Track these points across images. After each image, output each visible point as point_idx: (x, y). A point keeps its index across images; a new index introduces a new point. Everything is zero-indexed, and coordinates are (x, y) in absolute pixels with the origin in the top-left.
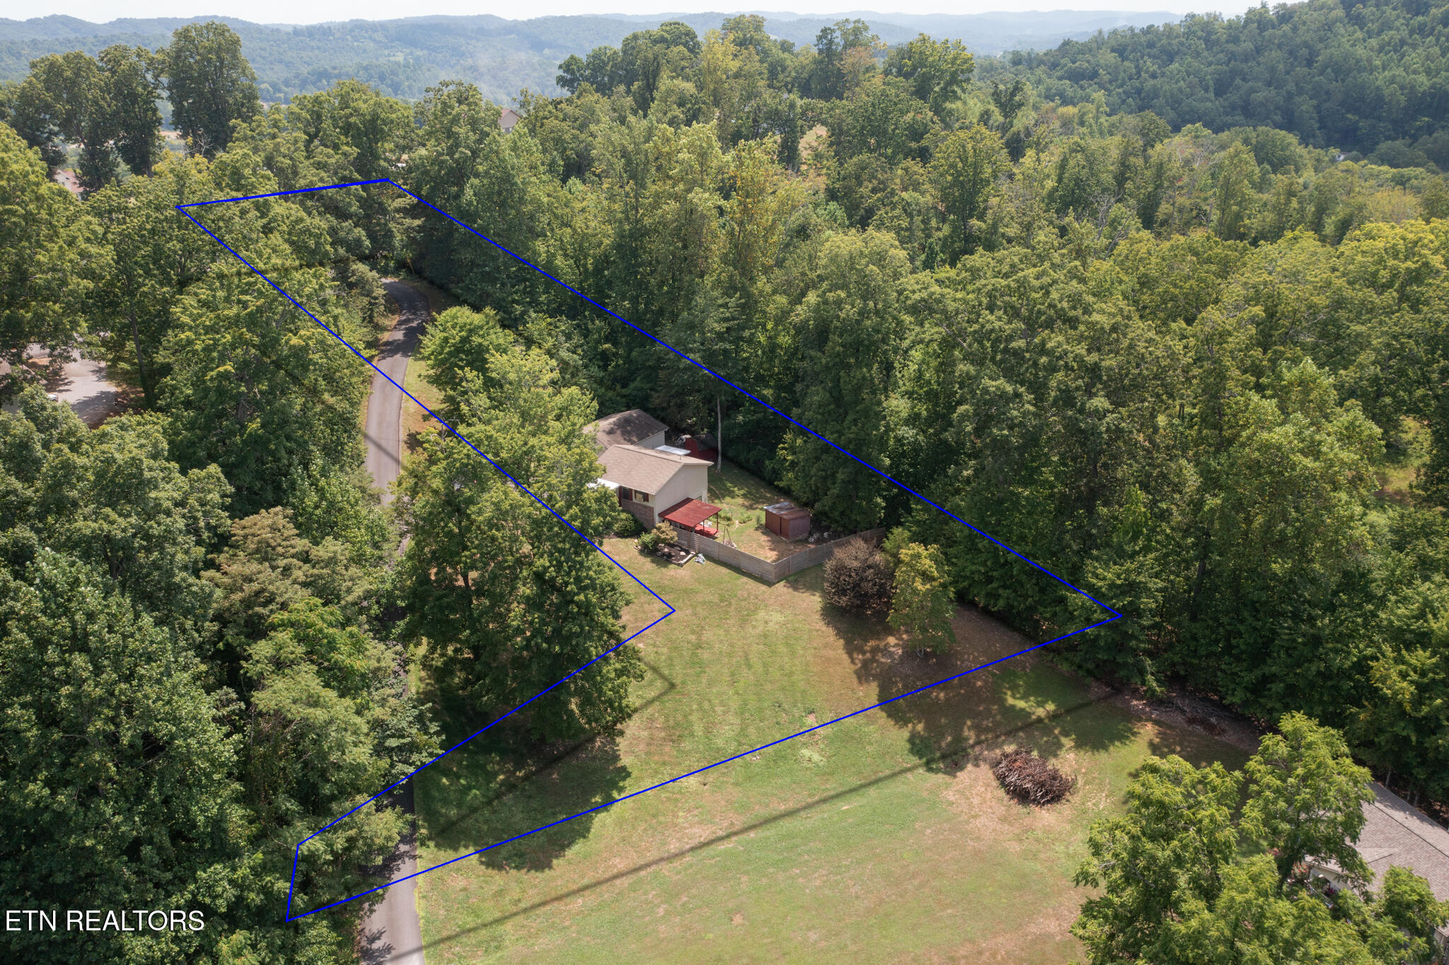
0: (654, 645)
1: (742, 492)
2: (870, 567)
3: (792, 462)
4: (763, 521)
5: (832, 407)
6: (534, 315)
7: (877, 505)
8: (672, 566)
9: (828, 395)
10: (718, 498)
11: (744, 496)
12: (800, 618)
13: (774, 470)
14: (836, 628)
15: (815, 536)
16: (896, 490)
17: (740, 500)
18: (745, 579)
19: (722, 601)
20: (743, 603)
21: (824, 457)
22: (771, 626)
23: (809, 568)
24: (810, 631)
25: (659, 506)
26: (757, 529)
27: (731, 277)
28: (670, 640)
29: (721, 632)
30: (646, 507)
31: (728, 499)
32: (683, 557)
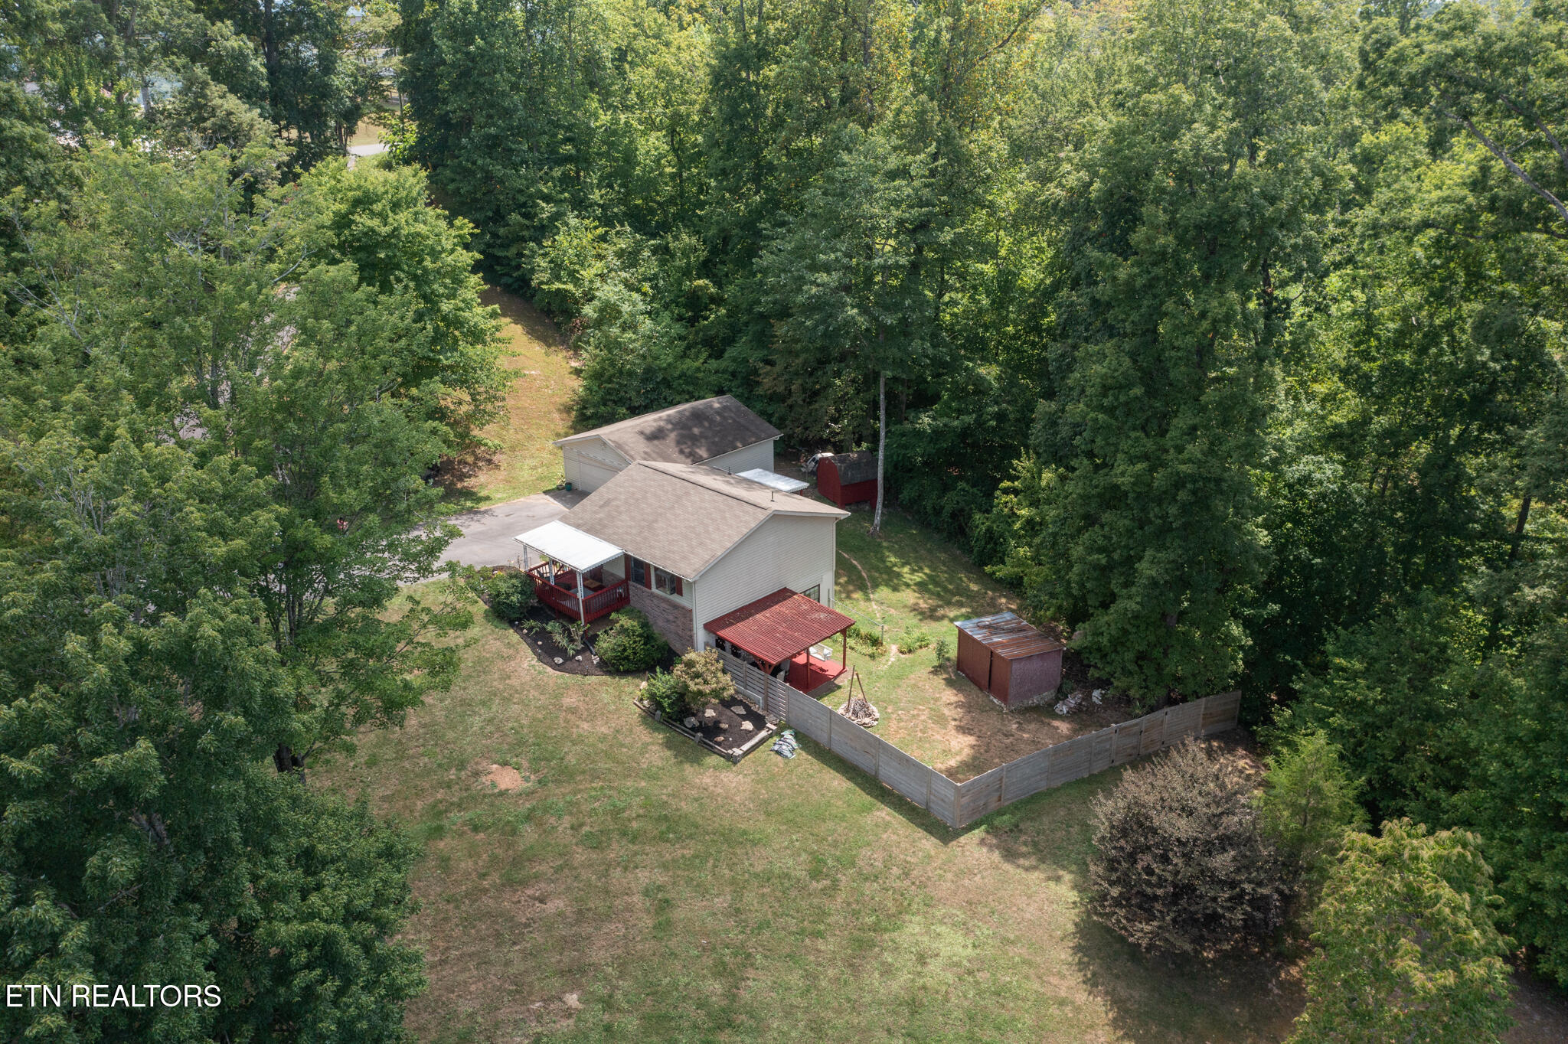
0: (608, 1004)
1: (918, 577)
2: (1226, 841)
3: (1030, 522)
4: (953, 652)
5: (1138, 391)
6: (573, 222)
7: (1229, 640)
8: (713, 760)
9: (1127, 362)
10: (862, 588)
11: (921, 587)
12: (1017, 952)
13: (990, 535)
14: (1117, 1002)
15: (1072, 701)
16: (1276, 607)
17: (909, 597)
18: (884, 813)
19: (815, 875)
20: (870, 888)
21: (1107, 517)
22: (936, 973)
23: (1050, 792)
24: (1041, 1000)
25: (705, 606)
26: (936, 671)
27: (921, 115)
28: (655, 993)
29: (795, 979)
30: (676, 607)
31: (884, 592)
32: (749, 735)
